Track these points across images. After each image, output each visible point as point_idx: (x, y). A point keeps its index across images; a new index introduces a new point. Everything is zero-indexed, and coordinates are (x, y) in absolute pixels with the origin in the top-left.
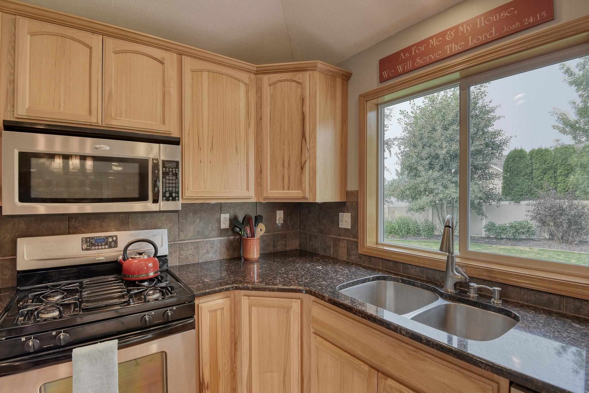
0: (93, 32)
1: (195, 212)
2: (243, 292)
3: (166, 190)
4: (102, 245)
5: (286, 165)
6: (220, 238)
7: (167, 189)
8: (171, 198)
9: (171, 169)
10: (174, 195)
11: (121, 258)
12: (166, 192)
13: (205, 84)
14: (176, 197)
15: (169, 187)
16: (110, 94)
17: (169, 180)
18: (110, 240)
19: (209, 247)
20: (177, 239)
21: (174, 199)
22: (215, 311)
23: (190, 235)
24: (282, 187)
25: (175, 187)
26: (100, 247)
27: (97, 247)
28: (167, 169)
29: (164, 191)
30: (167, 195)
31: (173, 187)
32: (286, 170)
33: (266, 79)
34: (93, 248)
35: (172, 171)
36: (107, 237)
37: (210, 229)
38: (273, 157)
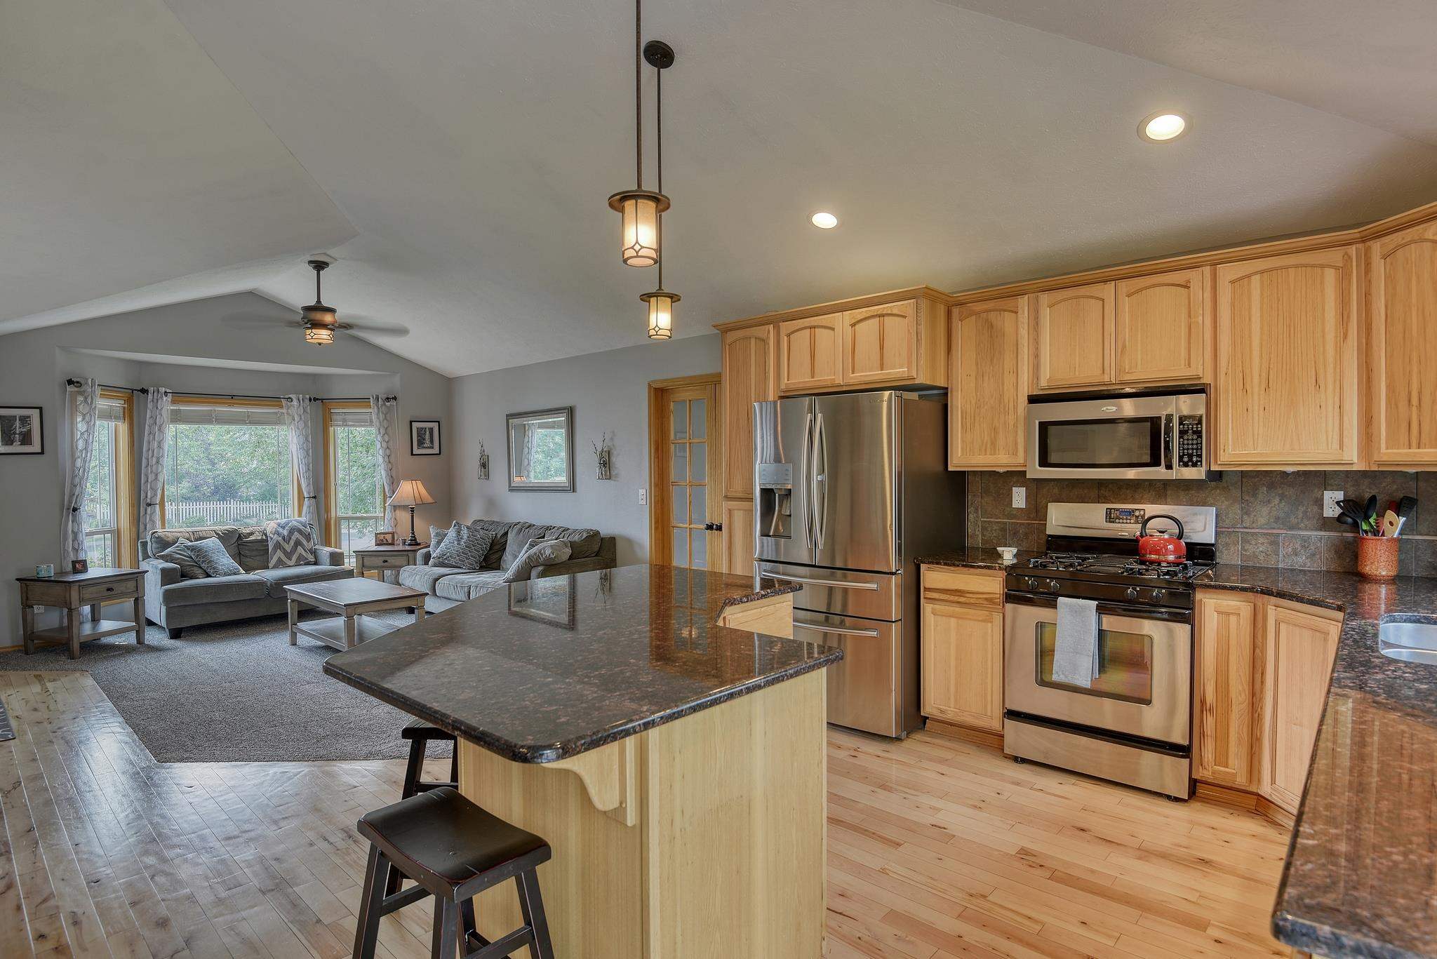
0: (1105, 282)
1: (1271, 486)
2: (1273, 599)
3: (1183, 453)
4: (1127, 519)
5: (1415, 401)
6: (1323, 533)
7: (1186, 451)
8: (1190, 464)
9: (1191, 426)
10: (1194, 459)
11: (1138, 533)
12: (1184, 455)
13: (1256, 294)
14: (1197, 461)
15: (1188, 449)
16: (1124, 346)
17: (1188, 440)
18: (1137, 513)
19: (1298, 546)
20: (1239, 526)
21: (1195, 465)
22: (1228, 614)
23: (1262, 521)
24: (1407, 443)
25: (1197, 449)
26: (1125, 521)
27: (1121, 521)
28: (1186, 427)
29: (1181, 454)
30: (1186, 459)
31: (1193, 449)
32: (1414, 409)
33: (1376, 247)
34: (1117, 521)
35: (1192, 428)
36: (1134, 511)
37: (1301, 515)
38: (1391, 388)
